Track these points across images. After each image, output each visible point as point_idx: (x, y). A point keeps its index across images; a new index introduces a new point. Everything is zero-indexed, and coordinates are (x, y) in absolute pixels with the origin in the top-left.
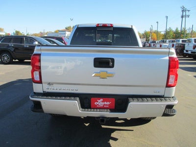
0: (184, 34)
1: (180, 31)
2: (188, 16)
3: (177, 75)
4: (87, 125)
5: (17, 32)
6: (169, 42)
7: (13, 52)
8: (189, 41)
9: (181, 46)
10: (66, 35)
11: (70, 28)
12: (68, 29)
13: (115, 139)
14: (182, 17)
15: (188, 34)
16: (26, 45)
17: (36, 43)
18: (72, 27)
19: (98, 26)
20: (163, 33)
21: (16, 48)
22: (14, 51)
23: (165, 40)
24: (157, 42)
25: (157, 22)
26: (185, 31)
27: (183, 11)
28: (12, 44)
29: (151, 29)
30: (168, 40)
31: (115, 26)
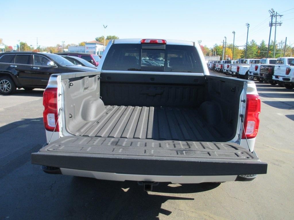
0: (273, 51)
1: (267, 46)
2: (280, 24)
3: (258, 121)
4: (126, 190)
5: (23, 45)
6: (251, 62)
7: (16, 76)
8: (281, 62)
9: (268, 69)
10: (97, 50)
11: (103, 39)
12: (99, 40)
13: (167, 213)
14: (271, 25)
15: (279, 50)
16: (36, 66)
17: (52, 63)
18: (106, 38)
19: (143, 43)
20: (242, 48)
21: (21, 71)
22: (18, 75)
23: (244, 59)
24: (232, 61)
25: (234, 33)
26: (275, 45)
27: (272, 16)
28: (14, 65)
29: (225, 43)
30: (249, 60)
31: (168, 42)
